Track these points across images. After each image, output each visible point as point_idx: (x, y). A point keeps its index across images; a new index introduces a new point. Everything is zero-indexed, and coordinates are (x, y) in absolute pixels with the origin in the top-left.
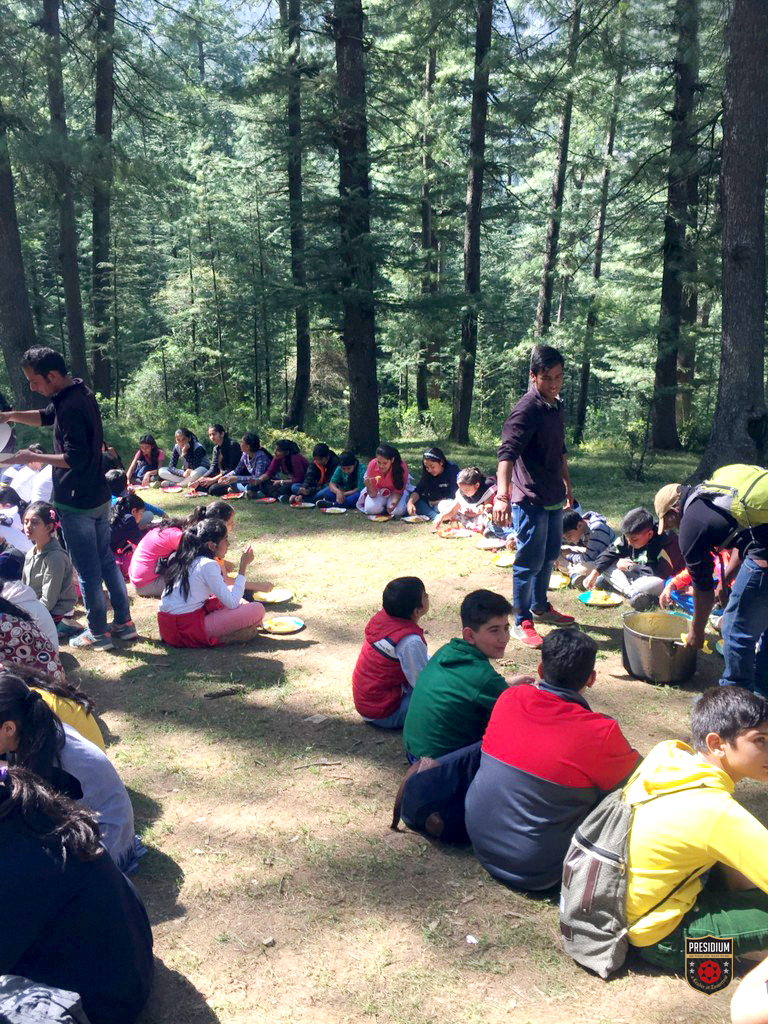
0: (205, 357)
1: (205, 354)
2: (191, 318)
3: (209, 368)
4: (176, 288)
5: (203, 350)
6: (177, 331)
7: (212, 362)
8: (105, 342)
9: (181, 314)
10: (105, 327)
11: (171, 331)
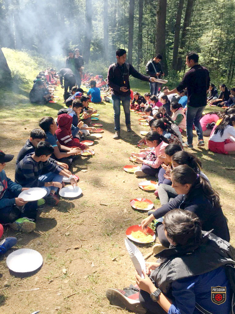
0: (213, 61)
1: (212, 59)
2: (210, 47)
3: (213, 65)
4: (207, 36)
5: (212, 58)
6: (203, 52)
7: (215, 62)
8: (183, 54)
9: (207, 45)
10: (184, 49)
11: (201, 51)
